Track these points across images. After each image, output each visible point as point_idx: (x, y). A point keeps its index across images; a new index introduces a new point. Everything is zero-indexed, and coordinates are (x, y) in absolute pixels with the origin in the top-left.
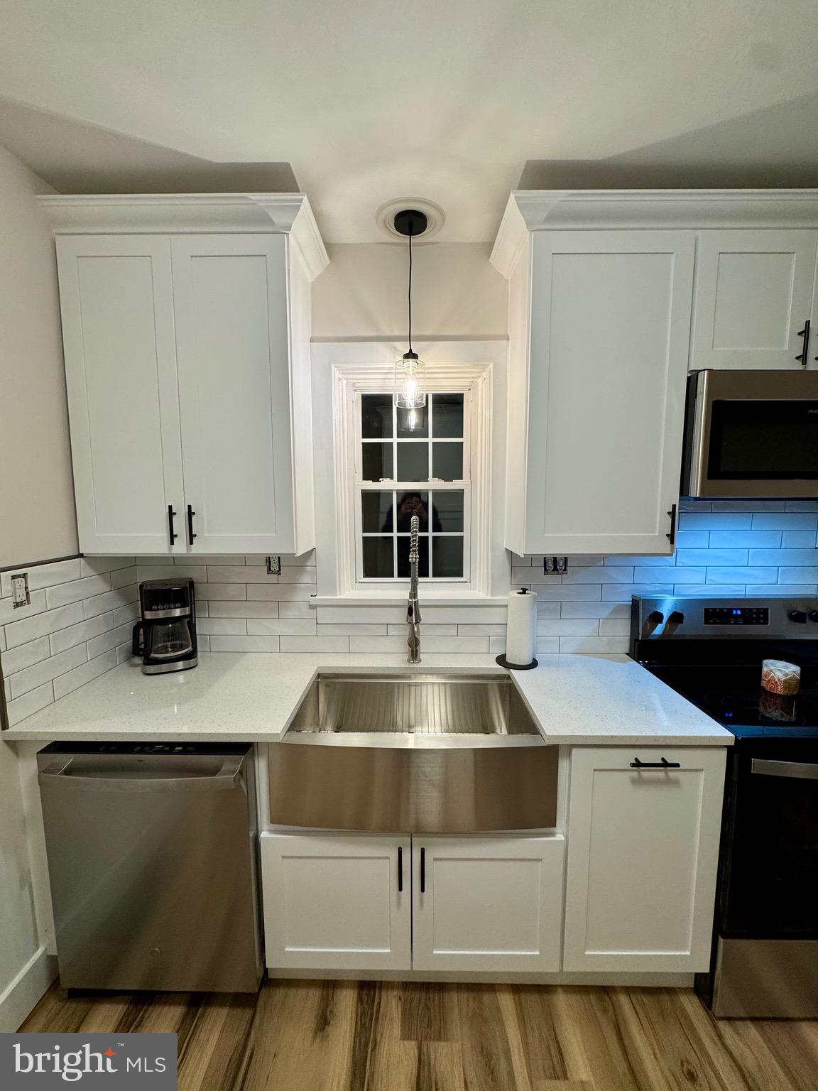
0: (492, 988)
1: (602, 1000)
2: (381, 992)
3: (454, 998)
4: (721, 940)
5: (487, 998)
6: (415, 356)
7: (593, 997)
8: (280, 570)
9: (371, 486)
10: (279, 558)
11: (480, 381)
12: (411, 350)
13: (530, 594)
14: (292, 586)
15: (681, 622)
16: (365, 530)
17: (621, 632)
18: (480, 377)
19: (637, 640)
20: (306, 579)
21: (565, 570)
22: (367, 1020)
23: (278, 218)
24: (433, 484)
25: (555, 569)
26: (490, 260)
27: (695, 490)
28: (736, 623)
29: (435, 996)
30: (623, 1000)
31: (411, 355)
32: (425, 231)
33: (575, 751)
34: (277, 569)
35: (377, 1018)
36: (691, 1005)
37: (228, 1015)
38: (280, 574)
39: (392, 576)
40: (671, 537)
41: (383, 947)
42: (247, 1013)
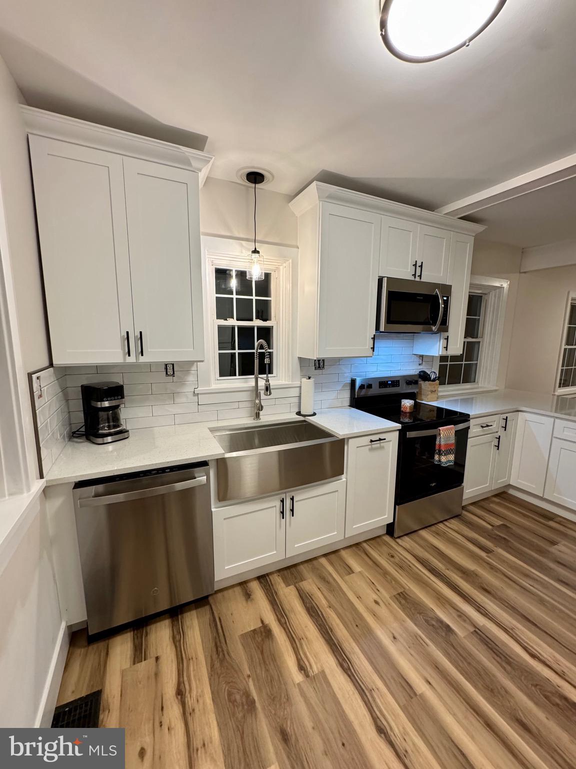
0: (315, 558)
1: (358, 548)
2: (268, 576)
3: (302, 568)
4: (397, 507)
5: (315, 562)
6: (258, 252)
7: (354, 548)
8: (174, 373)
9: (222, 322)
10: (173, 365)
11: (281, 267)
12: (255, 248)
13: (312, 380)
14: (182, 383)
15: (371, 388)
16: (220, 349)
17: (346, 395)
18: (282, 265)
19: (354, 398)
20: (191, 378)
21: (323, 367)
22: (268, 587)
23: (195, 164)
24: (257, 323)
25: (319, 367)
26: (290, 204)
27: (382, 329)
28: (390, 387)
29: (293, 570)
30: (365, 545)
31: (255, 251)
32: (264, 182)
33: (350, 440)
34: (172, 373)
35: (272, 585)
36: (387, 538)
37: (197, 614)
38: (174, 376)
39: (235, 375)
40: (373, 348)
41: (272, 551)
42: (207, 608)
